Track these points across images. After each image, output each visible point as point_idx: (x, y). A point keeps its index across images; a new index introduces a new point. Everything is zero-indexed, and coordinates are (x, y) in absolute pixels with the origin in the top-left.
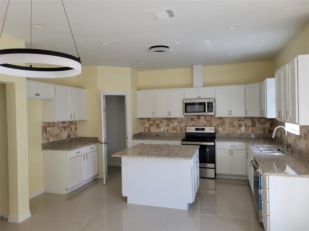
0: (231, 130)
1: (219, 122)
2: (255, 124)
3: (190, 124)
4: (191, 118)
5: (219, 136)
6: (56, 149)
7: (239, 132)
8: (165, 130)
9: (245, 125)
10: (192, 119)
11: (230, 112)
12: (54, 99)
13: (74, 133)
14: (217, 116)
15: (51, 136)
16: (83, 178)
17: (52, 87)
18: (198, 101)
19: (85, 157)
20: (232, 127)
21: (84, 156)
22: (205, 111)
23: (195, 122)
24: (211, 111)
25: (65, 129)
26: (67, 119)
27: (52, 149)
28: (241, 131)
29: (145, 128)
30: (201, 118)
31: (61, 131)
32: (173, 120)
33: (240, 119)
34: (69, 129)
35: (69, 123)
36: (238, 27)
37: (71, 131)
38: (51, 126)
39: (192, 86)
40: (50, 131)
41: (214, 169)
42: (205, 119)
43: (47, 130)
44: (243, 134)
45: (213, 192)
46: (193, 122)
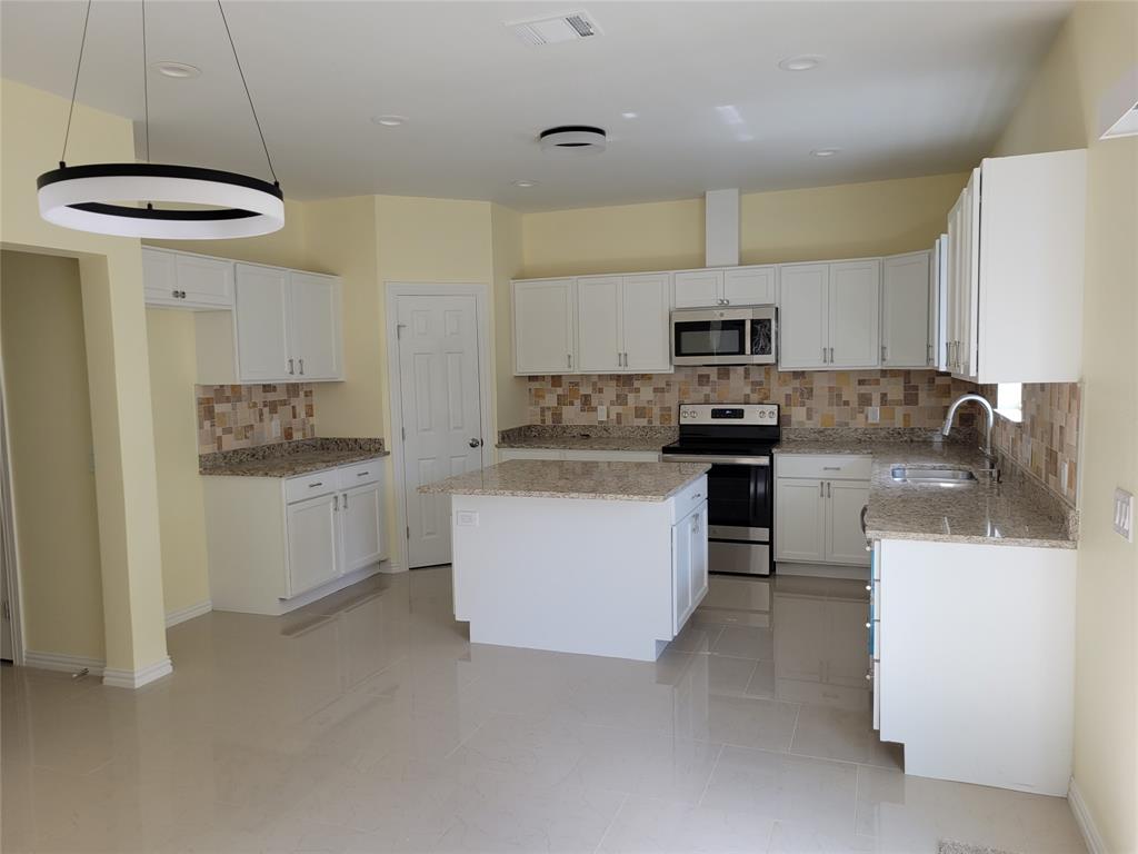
0: (833, 418)
1: (795, 389)
2: (917, 394)
3: (695, 396)
4: (700, 376)
5: (792, 437)
6: (244, 474)
7: (859, 422)
8: (611, 417)
9: (882, 398)
10: (704, 379)
11: (828, 353)
12: (234, 309)
13: (304, 423)
14: (786, 365)
15: (228, 431)
16: (334, 568)
17: (224, 268)
18: (722, 315)
19: (341, 499)
20: (837, 405)
21: (336, 498)
22: (742, 352)
23: (713, 390)
24: (765, 351)
25: (273, 410)
26: (280, 375)
27: (234, 473)
28: (867, 418)
29: (543, 410)
30: (731, 376)
31: (261, 415)
32: (637, 384)
33: (864, 378)
34: (288, 409)
35: (288, 390)
36: (815, 62)
37: (294, 417)
38: (228, 400)
39: (700, 263)
40: (223, 414)
41: (768, 546)
42: (745, 378)
43: (213, 411)
44: (876, 428)
45: (762, 622)
46: (707, 390)
